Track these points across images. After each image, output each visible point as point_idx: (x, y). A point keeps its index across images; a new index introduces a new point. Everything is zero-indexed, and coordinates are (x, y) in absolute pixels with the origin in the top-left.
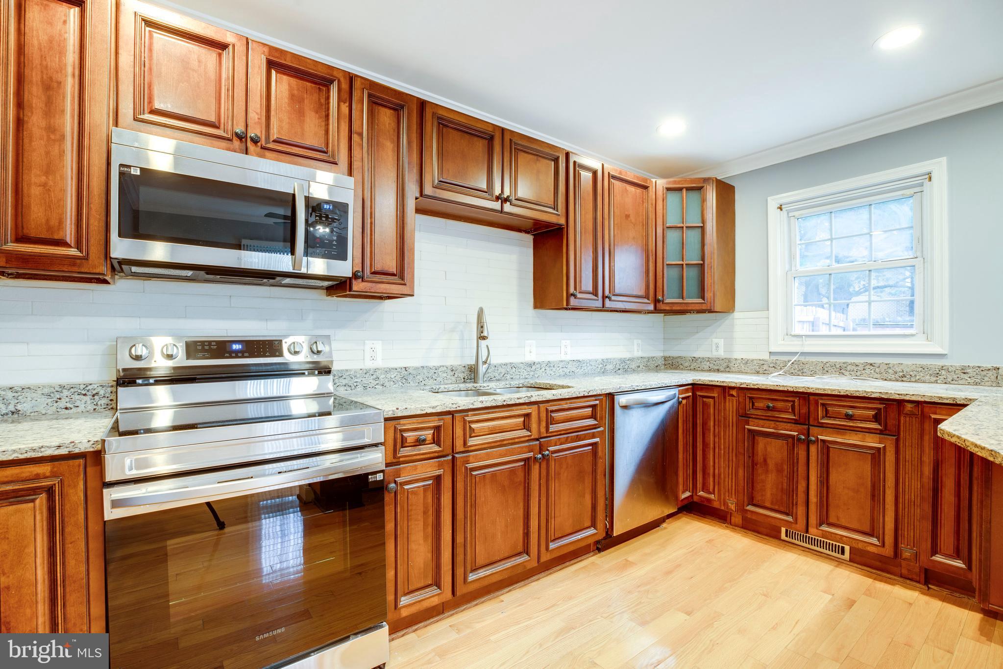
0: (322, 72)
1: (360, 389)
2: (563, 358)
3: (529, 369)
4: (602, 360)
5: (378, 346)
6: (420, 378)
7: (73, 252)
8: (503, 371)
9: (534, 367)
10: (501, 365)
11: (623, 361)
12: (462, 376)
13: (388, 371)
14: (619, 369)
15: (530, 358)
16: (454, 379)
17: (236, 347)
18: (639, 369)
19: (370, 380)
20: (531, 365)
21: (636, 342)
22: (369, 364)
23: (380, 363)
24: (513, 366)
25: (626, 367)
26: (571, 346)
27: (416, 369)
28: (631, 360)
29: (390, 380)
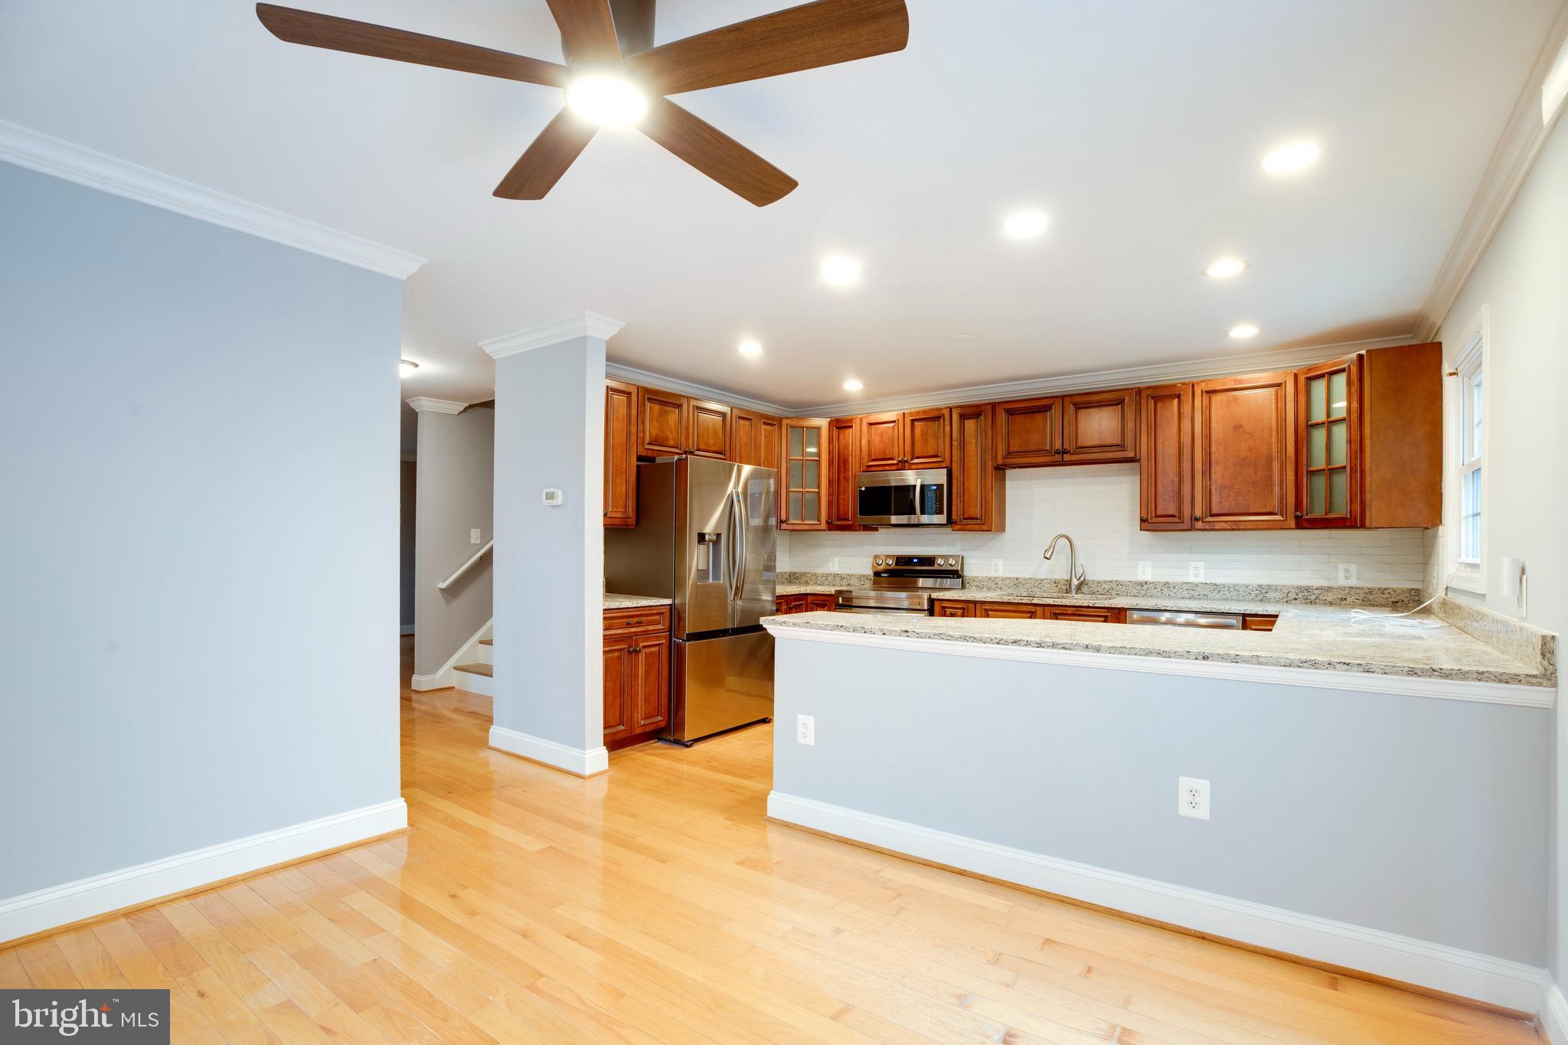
0: (936, 414)
1: (985, 589)
2: (1192, 579)
3: (1139, 588)
4: (1259, 586)
5: (1000, 563)
6: (1028, 586)
7: (851, 523)
8: (1107, 587)
9: (1145, 587)
10: (1105, 582)
11: (1308, 589)
12: (1064, 587)
13: (1004, 579)
14: (1295, 599)
15: (1141, 578)
16: (1057, 589)
17: (915, 560)
18: (1344, 602)
19: (992, 584)
20: (1141, 584)
21: (1342, 567)
22: (993, 574)
23: (1000, 573)
24: (1118, 583)
25: (1313, 597)
26: (1205, 569)
27: (1025, 579)
28: (1329, 589)
29: (1006, 585)
